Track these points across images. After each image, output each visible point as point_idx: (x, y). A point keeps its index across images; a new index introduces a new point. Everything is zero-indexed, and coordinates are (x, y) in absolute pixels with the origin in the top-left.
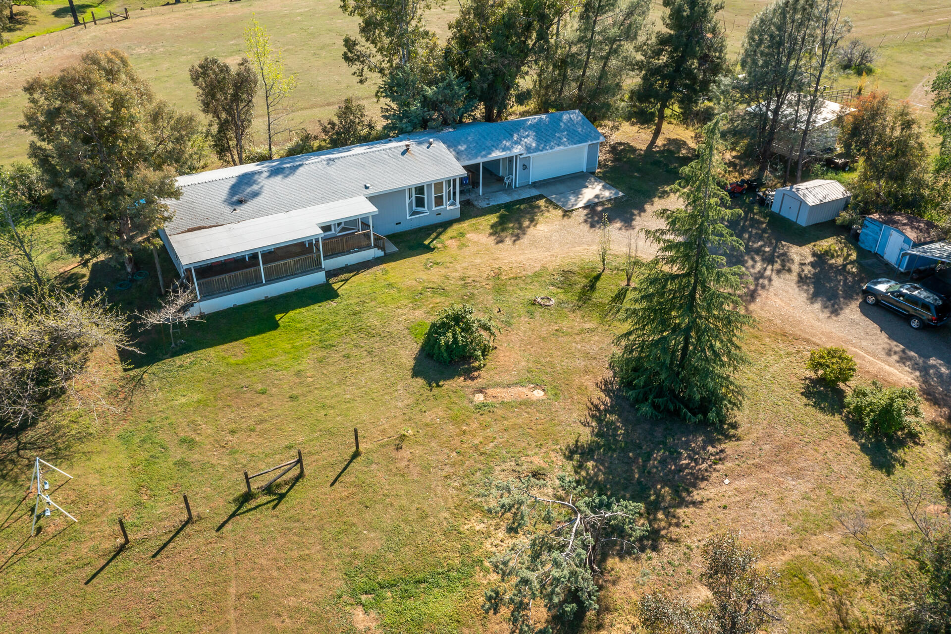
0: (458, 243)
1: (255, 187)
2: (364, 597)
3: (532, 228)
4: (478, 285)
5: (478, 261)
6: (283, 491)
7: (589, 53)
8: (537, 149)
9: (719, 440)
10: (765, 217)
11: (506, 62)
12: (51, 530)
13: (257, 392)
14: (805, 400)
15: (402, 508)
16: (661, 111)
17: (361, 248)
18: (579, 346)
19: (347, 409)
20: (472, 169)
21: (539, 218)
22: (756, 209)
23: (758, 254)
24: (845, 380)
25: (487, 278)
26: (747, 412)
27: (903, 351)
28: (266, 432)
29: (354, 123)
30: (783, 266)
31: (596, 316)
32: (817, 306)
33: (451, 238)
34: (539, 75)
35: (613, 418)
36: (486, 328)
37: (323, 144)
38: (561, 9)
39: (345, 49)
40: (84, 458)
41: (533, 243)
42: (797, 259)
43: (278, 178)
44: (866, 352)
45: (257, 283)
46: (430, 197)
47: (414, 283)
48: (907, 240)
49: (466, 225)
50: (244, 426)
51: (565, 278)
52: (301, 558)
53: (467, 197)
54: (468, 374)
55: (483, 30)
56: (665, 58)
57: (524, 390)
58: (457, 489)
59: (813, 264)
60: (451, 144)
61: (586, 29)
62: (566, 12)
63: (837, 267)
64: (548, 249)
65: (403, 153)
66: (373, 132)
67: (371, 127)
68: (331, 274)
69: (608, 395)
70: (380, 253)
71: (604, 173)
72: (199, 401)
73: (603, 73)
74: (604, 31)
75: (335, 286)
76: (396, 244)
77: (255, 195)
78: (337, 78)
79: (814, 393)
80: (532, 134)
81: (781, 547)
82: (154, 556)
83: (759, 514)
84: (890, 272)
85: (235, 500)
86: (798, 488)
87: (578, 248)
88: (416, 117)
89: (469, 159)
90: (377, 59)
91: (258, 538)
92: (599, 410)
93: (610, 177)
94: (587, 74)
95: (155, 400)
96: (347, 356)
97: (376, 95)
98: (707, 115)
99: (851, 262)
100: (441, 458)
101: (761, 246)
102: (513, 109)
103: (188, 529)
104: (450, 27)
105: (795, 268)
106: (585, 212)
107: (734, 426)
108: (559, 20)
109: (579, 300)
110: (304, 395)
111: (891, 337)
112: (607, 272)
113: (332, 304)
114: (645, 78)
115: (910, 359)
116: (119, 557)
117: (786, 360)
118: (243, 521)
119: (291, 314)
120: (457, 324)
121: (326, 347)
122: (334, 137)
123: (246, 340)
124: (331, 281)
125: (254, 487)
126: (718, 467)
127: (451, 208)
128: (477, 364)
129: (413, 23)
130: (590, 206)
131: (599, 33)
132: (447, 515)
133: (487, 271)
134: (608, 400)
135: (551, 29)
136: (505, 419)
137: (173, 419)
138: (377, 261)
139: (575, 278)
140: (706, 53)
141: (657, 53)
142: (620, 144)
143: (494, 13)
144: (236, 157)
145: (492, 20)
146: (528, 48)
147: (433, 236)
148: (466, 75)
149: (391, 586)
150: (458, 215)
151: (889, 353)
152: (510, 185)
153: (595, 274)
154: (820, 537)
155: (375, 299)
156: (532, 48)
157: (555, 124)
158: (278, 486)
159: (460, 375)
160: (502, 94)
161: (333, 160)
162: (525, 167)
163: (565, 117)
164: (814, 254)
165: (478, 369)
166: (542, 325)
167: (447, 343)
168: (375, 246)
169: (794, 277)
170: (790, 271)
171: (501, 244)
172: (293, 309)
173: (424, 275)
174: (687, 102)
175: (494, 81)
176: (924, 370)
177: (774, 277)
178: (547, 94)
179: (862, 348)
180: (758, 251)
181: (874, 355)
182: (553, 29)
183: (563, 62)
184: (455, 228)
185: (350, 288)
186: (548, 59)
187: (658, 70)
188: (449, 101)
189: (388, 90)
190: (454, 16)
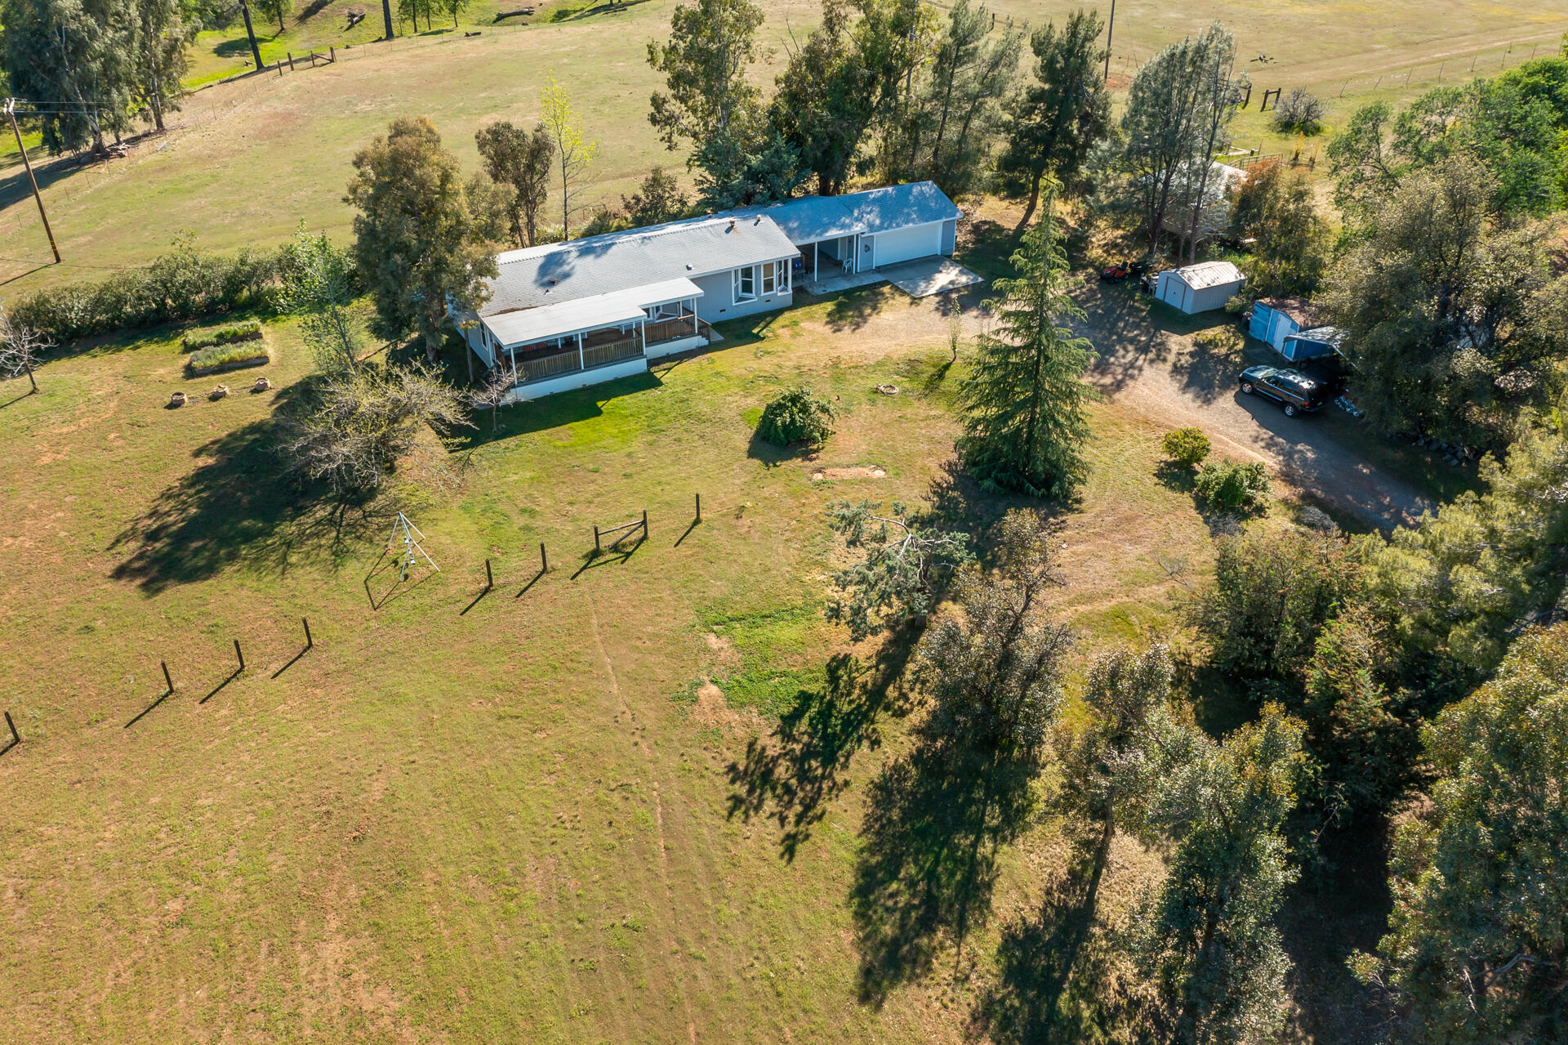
0: (791, 332)
1: (566, 268)
2: (715, 628)
3: (874, 316)
4: (814, 373)
5: (814, 350)
6: (630, 549)
7: (945, 113)
8: (881, 228)
9: (1062, 514)
10: (1146, 305)
11: (845, 125)
12: (417, 577)
13: (589, 471)
14: (1156, 480)
15: (746, 564)
16: (1035, 183)
17: (684, 336)
18: (923, 432)
19: (684, 485)
20: (807, 250)
21: (883, 306)
22: (1138, 296)
23: (1131, 344)
24: (1199, 460)
25: (825, 367)
26: (1094, 489)
27: (1271, 438)
28: (605, 504)
29: (662, 198)
30: (1158, 356)
31: (943, 405)
32: (1189, 396)
33: (783, 327)
34: (885, 140)
35: (956, 494)
36: (824, 410)
37: (623, 223)
38: (911, 60)
39: (652, 110)
40: (430, 524)
41: (876, 332)
42: (1175, 348)
43: (590, 258)
44: (1232, 438)
45: (576, 369)
46: (758, 280)
47: (744, 372)
48: (1294, 325)
49: (799, 313)
50: (582, 499)
51: (912, 367)
52: (654, 599)
53: (799, 283)
54: (806, 456)
55: (818, 85)
56: (1038, 119)
57: (866, 470)
58: (798, 549)
59: (1192, 354)
60: (780, 220)
61: (941, 85)
62: (916, 64)
63: (1218, 357)
64: (893, 338)
65: (727, 231)
66: (685, 209)
67: (684, 204)
68: (653, 362)
69: (952, 475)
70: (705, 342)
71: (962, 257)
72: (532, 479)
73: (963, 139)
74: (962, 86)
75: (658, 375)
76: (720, 332)
77: (567, 276)
78: (629, 142)
79: (1167, 474)
80: (876, 209)
81: (1108, 595)
82: (518, 596)
83: (1091, 570)
84: (1277, 361)
85: (584, 557)
86: (1133, 552)
87: (926, 337)
88: (739, 191)
89: (802, 238)
90: (689, 120)
91: (611, 585)
92: (941, 487)
93: (968, 261)
94: (944, 137)
95: (487, 478)
96: (678, 440)
97: (688, 164)
98: (1088, 188)
99: (1236, 352)
100: (781, 525)
101: (1137, 335)
102: (854, 181)
103: (544, 577)
104: (777, 82)
105: (1171, 358)
106: (937, 299)
107: (1079, 501)
108: (909, 74)
109: (926, 388)
110: (637, 473)
111: (1262, 425)
112: (958, 361)
113: (655, 393)
114: (1013, 142)
115: (1276, 445)
116: (486, 597)
117: (1144, 446)
118: (594, 573)
119: (613, 401)
120: (794, 404)
121: (654, 432)
122: (639, 214)
123: (570, 425)
124: (652, 370)
125: (602, 546)
126: (1057, 534)
127: (783, 294)
128: (815, 447)
129: (734, 78)
130: (944, 294)
131: (957, 89)
132: (789, 569)
133: (824, 360)
134: (951, 479)
135: (899, 84)
136: (845, 493)
137: (509, 493)
138: (702, 350)
139: (923, 367)
140: (1087, 112)
141: (1028, 112)
142: (985, 222)
143: (830, 65)
144: (526, 238)
145: (828, 73)
146: (871, 107)
147: (762, 325)
148: (795, 139)
149: (739, 620)
150: (790, 302)
151: (1256, 439)
152: (850, 270)
153: (944, 363)
154: (1148, 589)
155: (703, 387)
156: (877, 107)
157: (902, 200)
158: (624, 546)
159: (798, 457)
160: (840, 162)
161: (649, 238)
162: (868, 248)
163: (916, 189)
164: (1196, 344)
165: (817, 451)
166: (884, 412)
167: (784, 423)
168: (700, 333)
169: (1168, 366)
170: (1165, 360)
171: (838, 334)
172: (616, 396)
173: (755, 365)
174: (1066, 172)
175: (830, 147)
176: (1288, 455)
177: (1146, 366)
178: (895, 162)
179: (1227, 435)
180: (1132, 341)
181: (1239, 441)
182: (903, 83)
183: (914, 123)
184: (787, 316)
185: (674, 377)
186: (895, 119)
187: (1029, 132)
188: (777, 171)
189: (703, 159)
190: (783, 70)
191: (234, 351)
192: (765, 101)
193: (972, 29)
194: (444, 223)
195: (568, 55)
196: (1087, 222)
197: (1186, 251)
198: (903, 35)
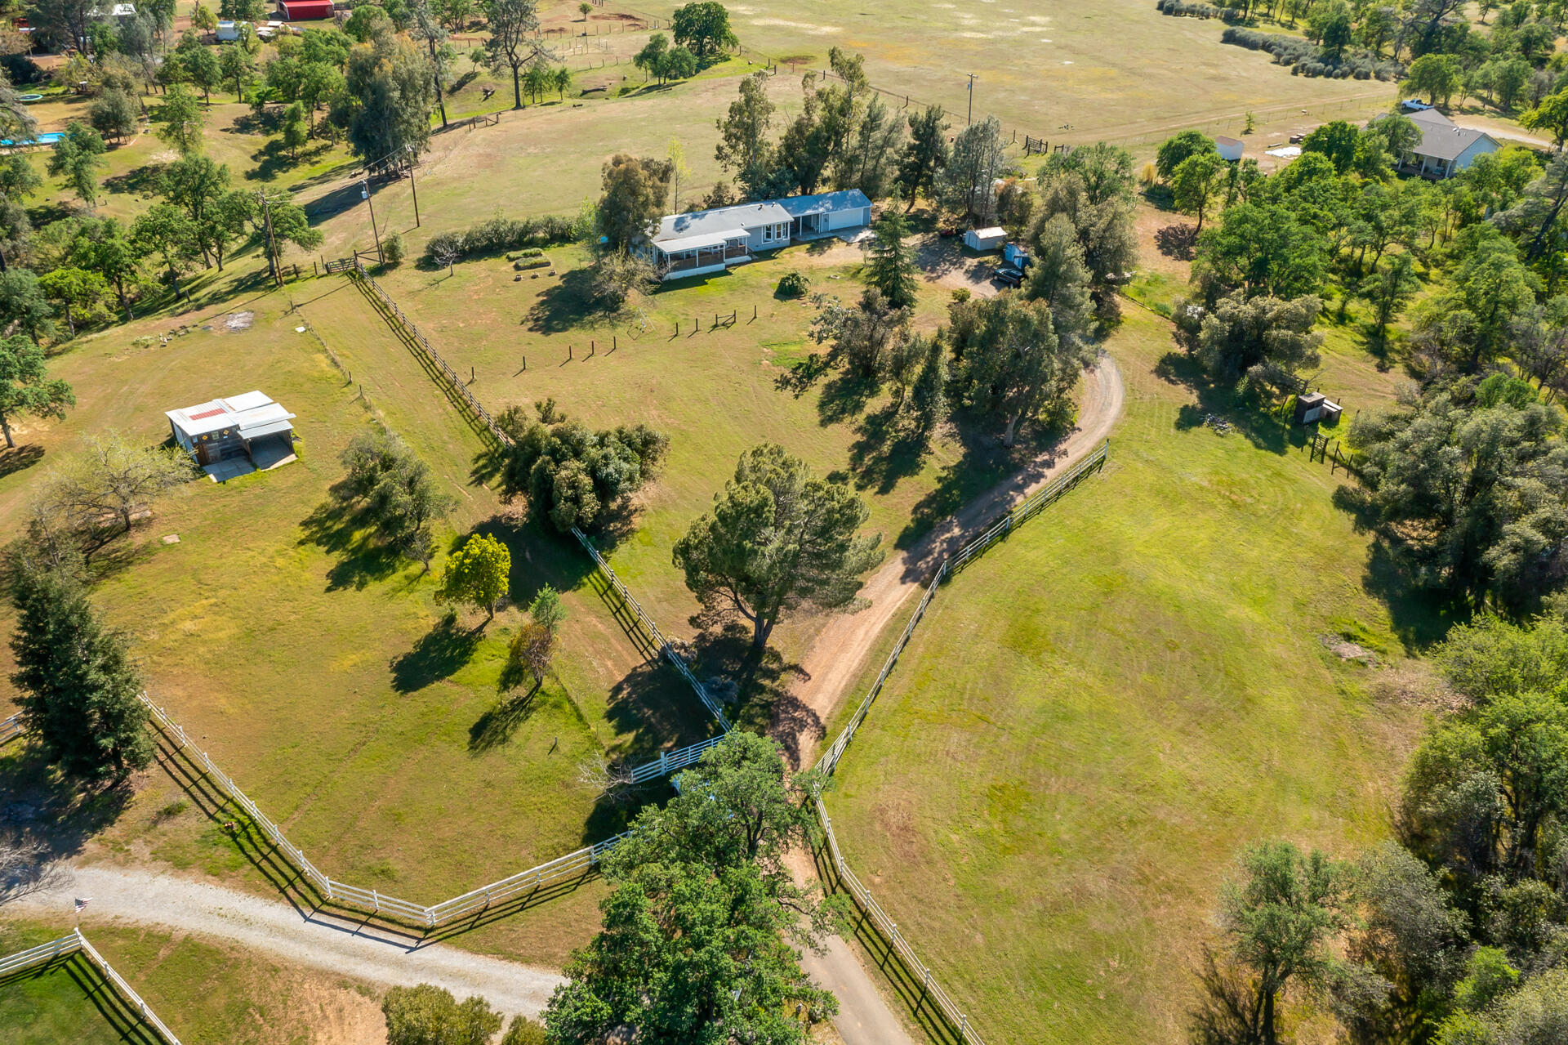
0: (790, 256)
1: (686, 224)
2: (766, 347)
3: (829, 250)
4: (802, 269)
5: (801, 260)
6: (730, 325)
7: (866, 155)
8: (833, 211)
10: (959, 246)
11: (815, 160)
12: (647, 332)
15: (775, 329)
16: (913, 191)
17: (741, 255)
18: (849, 291)
19: (748, 306)
20: (797, 219)
21: (833, 246)
22: (956, 242)
24: (965, 299)
25: (806, 266)
29: (722, 195)
30: (960, 266)
31: (857, 284)
32: (969, 280)
33: (786, 253)
34: (835, 168)
36: (806, 279)
37: (706, 206)
38: (848, 129)
39: (717, 152)
40: (646, 317)
41: (830, 256)
42: (968, 264)
43: (696, 220)
45: (696, 266)
46: (774, 232)
47: (769, 269)
49: (793, 248)
51: (846, 269)
52: (740, 339)
53: (793, 235)
54: (798, 298)
55: (801, 140)
56: (913, 159)
58: (796, 326)
59: (975, 266)
60: (784, 205)
61: (864, 141)
62: (851, 130)
63: (987, 267)
64: (838, 258)
65: (758, 210)
66: (735, 200)
67: (734, 198)
68: (728, 265)
70: (750, 259)
71: (873, 226)
73: (875, 167)
74: (874, 142)
75: (730, 271)
76: (757, 254)
77: (687, 227)
80: (831, 202)
82: (690, 337)
85: (712, 326)
87: (852, 258)
88: (763, 192)
89: (794, 214)
90: (735, 157)
91: (724, 335)
93: (877, 228)
94: (866, 167)
96: (743, 293)
97: (736, 180)
99: (996, 265)
101: (952, 258)
102: (820, 188)
103: (698, 332)
105: (966, 267)
106: (859, 243)
108: (847, 135)
109: (851, 276)
113: (730, 277)
114: (901, 170)
116: (677, 337)
117: (944, 296)
118: (717, 331)
119: (712, 280)
120: (793, 278)
121: (732, 291)
122: (712, 203)
123: (695, 288)
124: (728, 269)
125: (718, 324)
127: (785, 239)
129: (760, 137)
130: (862, 241)
131: (871, 143)
132: (793, 331)
133: (806, 264)
137: (675, 308)
138: (748, 262)
139: (850, 269)
141: (908, 155)
142: (887, 211)
143: (808, 131)
145: (806, 134)
146: (828, 152)
147: (776, 253)
148: (790, 167)
149: (775, 344)
150: (788, 243)
152: (817, 230)
153: (861, 268)
155: (751, 275)
156: (831, 152)
157: (844, 198)
158: (727, 324)
159: (795, 298)
160: (813, 179)
161: (719, 213)
162: (826, 220)
163: (850, 193)
164: (978, 262)
165: (803, 295)
166: (833, 284)
167: (789, 286)
168: (748, 255)
169: (964, 271)
170: (962, 268)
171: (812, 257)
172: (713, 278)
173: (774, 266)
174: (928, 186)
175: (807, 172)
177: (953, 270)
178: (840, 179)
180: (949, 260)
181: (985, 294)
182: (844, 140)
183: (849, 160)
184: (787, 250)
185: (738, 272)
186: (841, 158)
187: (909, 165)
188: (782, 182)
189: (743, 176)
190: (784, 133)
191: (534, 260)
192: (775, 148)
193: (878, 114)
194: (641, 199)
195: (643, 120)
196: (938, 210)
197: (981, 223)
198: (844, 116)
